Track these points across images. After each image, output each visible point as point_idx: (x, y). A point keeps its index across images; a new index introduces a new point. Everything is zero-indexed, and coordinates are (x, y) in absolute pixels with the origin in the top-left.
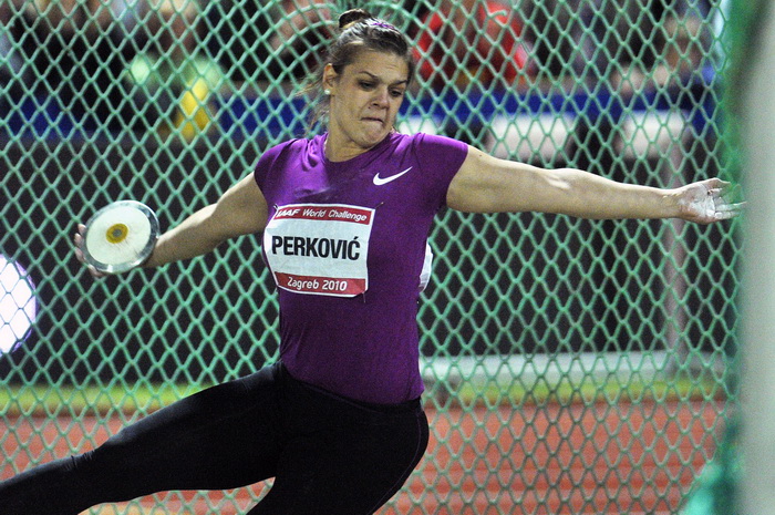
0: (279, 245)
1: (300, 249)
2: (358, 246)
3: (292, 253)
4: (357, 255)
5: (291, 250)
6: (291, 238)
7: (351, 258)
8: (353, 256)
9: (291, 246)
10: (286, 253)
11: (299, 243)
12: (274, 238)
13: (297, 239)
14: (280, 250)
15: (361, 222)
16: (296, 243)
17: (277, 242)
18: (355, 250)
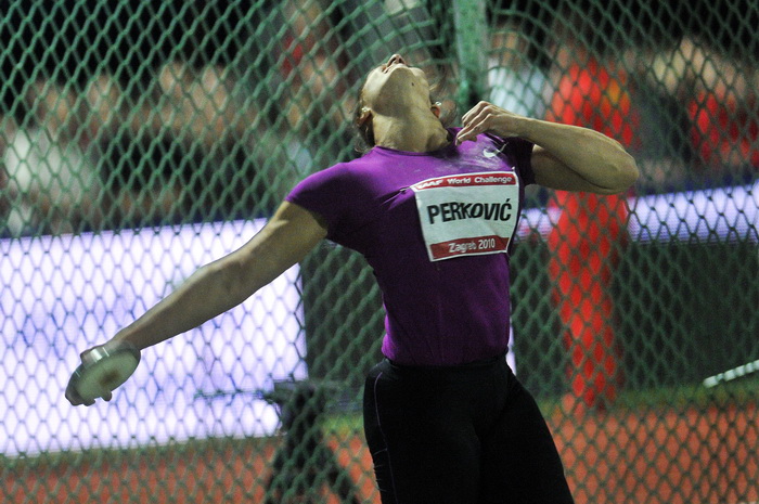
0: (436, 214)
1: (456, 214)
2: (510, 207)
3: (449, 219)
4: (509, 216)
5: (448, 216)
6: (446, 205)
7: (502, 219)
8: (505, 217)
9: (448, 212)
10: (445, 220)
11: (455, 207)
12: (430, 208)
13: (452, 204)
14: (438, 218)
15: (508, 183)
16: (452, 207)
17: (434, 211)
18: (507, 211)
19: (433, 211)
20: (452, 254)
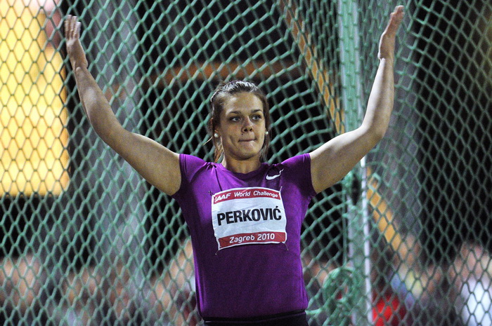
4: (280, 217)
6: (231, 213)
8: (277, 217)
9: (231, 217)
10: (229, 222)
11: (238, 214)
13: (235, 212)
16: (235, 215)
18: (278, 214)
19: (221, 217)
20: (232, 244)
